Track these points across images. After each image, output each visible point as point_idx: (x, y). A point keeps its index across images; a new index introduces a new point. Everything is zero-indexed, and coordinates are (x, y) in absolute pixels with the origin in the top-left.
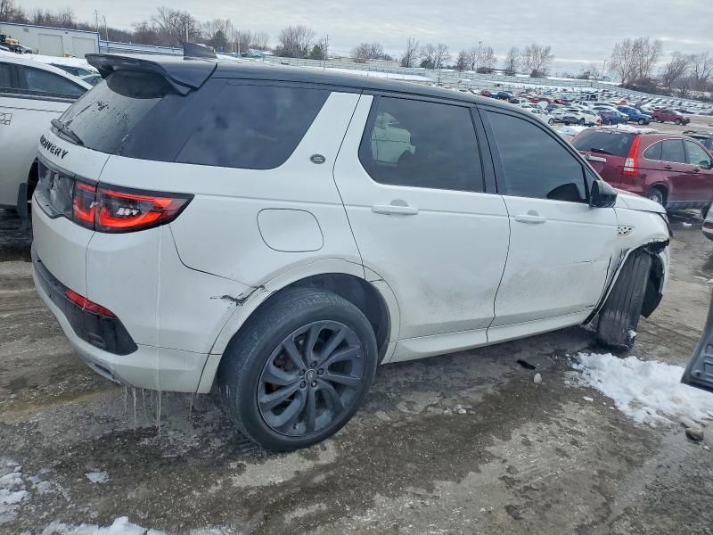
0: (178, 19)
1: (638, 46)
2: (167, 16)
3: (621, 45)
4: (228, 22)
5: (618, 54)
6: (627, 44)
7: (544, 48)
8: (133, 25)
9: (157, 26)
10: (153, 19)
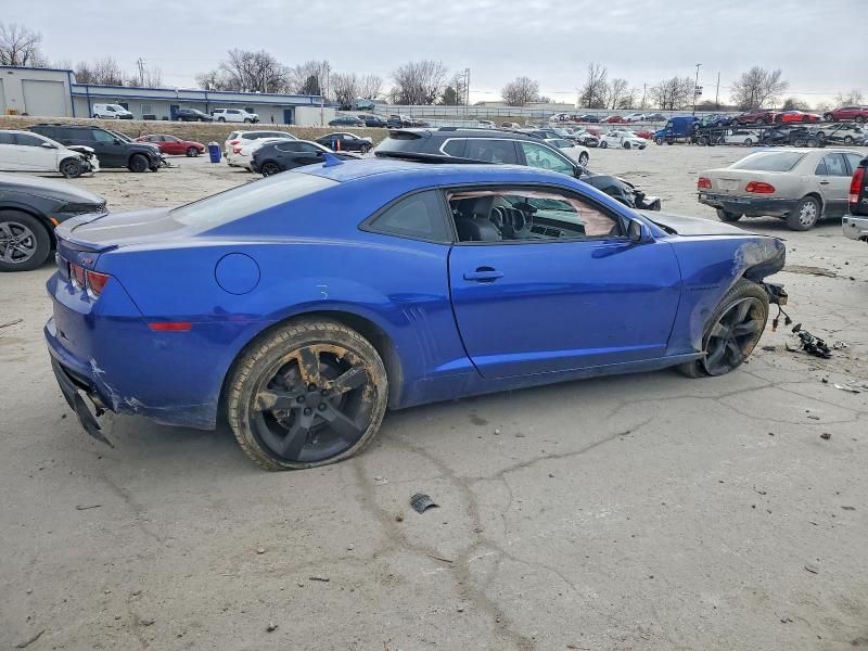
0: (254, 63)
7: (770, 73)
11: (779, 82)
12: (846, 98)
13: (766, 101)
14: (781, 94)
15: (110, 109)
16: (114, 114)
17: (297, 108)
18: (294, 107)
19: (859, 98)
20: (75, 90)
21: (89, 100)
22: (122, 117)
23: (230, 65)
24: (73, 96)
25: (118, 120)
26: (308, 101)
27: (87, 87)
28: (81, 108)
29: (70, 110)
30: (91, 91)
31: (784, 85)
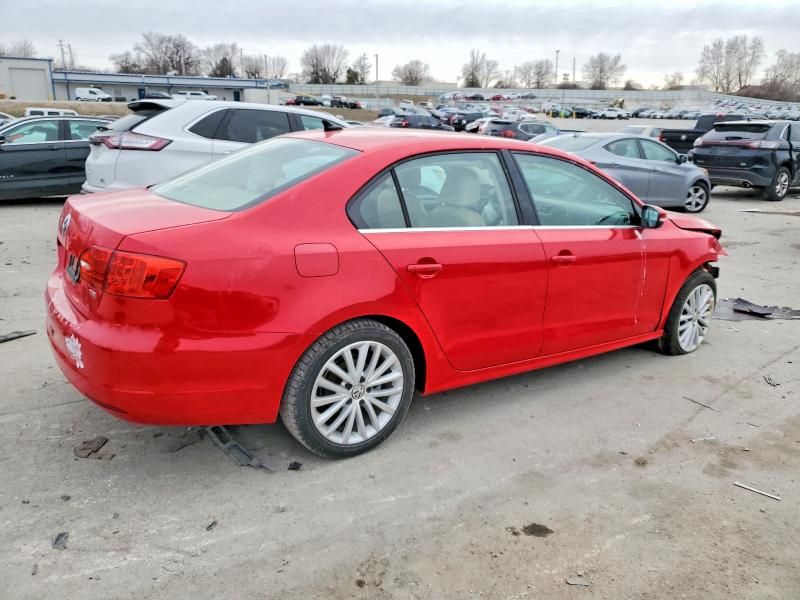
0: (171, 46)
1: (733, 47)
2: (155, 42)
3: (711, 47)
4: (233, 47)
5: (708, 58)
6: (718, 45)
7: (612, 57)
8: (113, 58)
9: (143, 56)
10: (137, 48)
11: (620, 64)
12: (671, 79)
13: (611, 80)
14: (621, 75)
15: (91, 92)
16: (96, 97)
17: (246, 91)
18: (242, 90)
19: (681, 78)
20: (56, 76)
21: (68, 85)
22: (103, 100)
23: (144, 47)
24: (53, 82)
25: (100, 102)
26: (253, 84)
27: (66, 73)
28: (61, 92)
29: (51, 95)
30: (70, 77)
31: (623, 68)
